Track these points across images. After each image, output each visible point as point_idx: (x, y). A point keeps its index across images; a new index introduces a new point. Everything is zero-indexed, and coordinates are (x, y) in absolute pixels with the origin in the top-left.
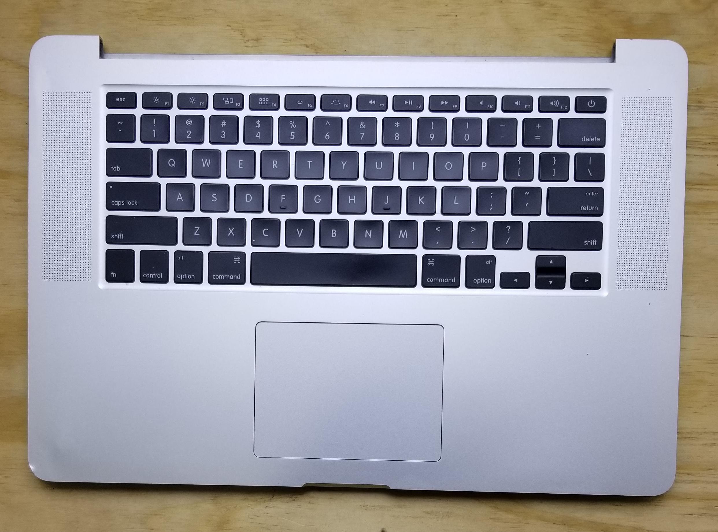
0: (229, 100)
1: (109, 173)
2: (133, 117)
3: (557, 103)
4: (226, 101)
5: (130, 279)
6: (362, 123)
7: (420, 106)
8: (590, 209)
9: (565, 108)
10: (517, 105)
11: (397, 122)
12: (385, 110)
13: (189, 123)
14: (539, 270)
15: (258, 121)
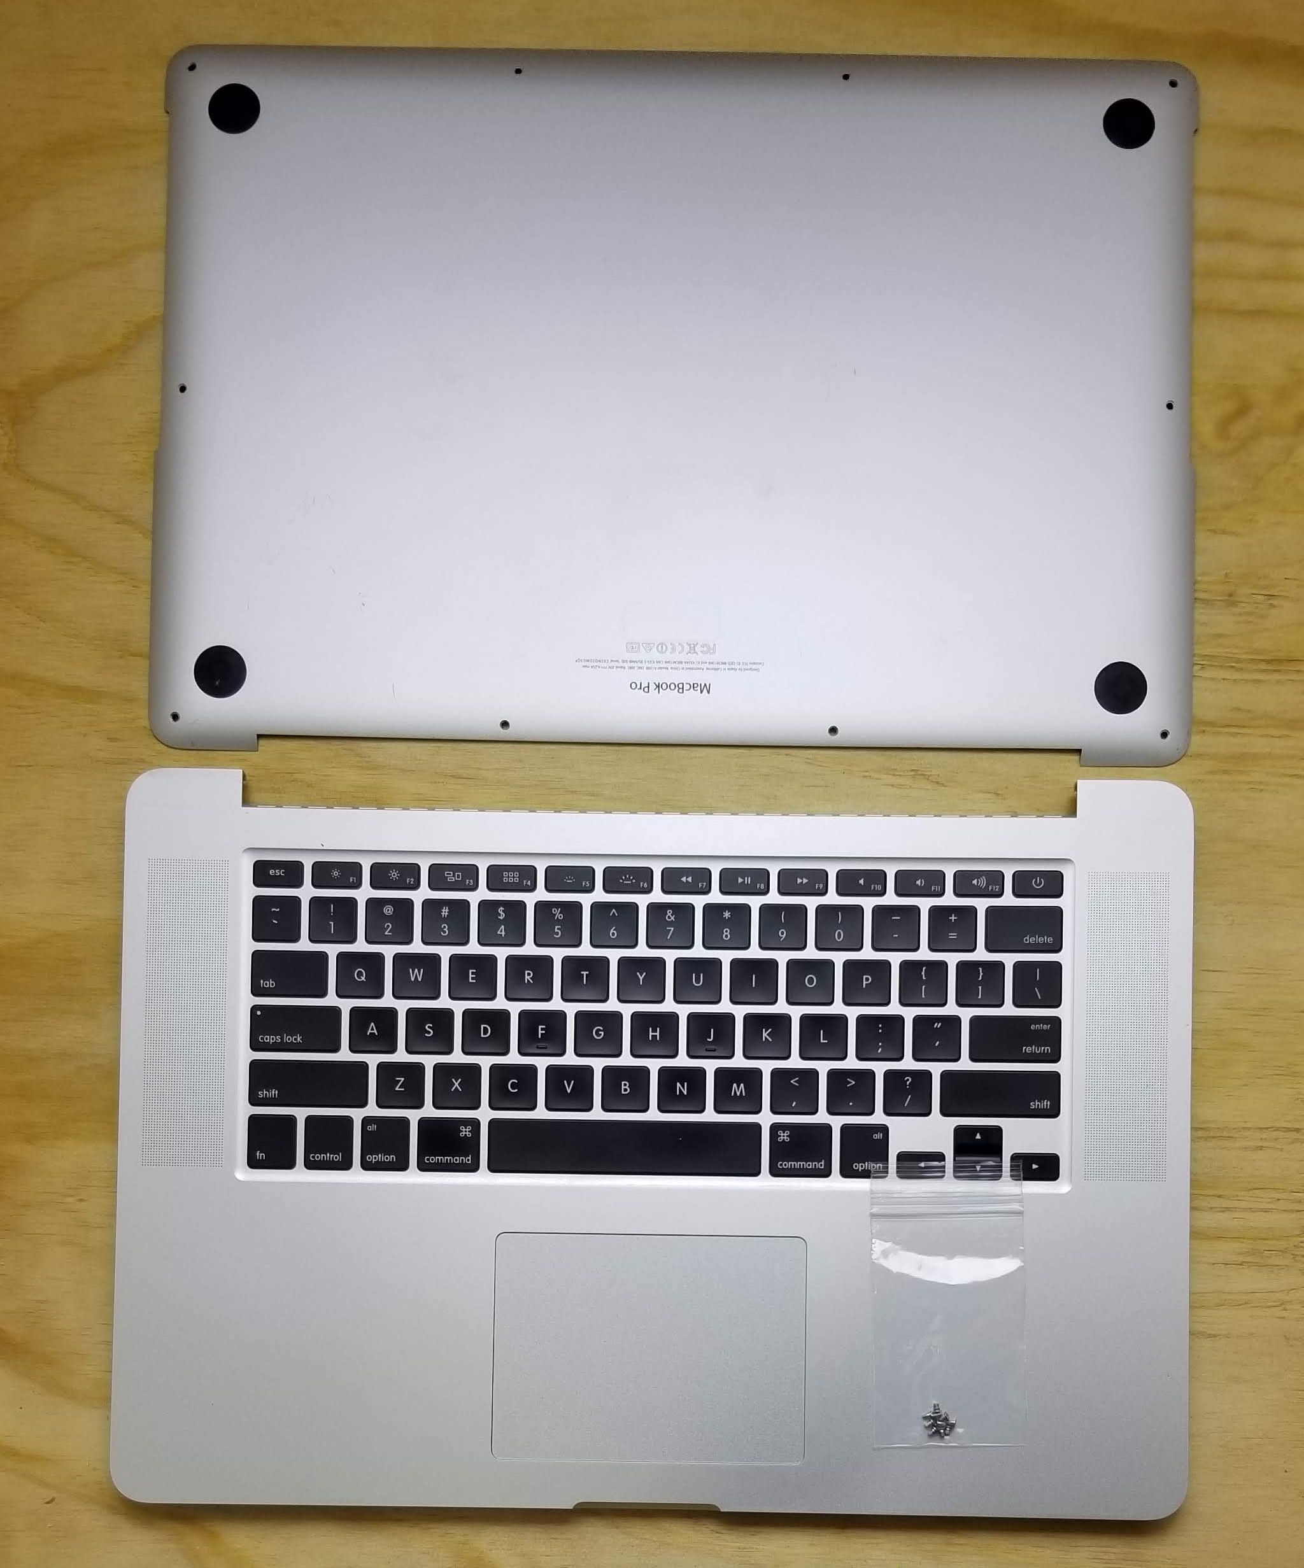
0: (454, 876)
1: (256, 991)
2: (296, 901)
3: (982, 882)
4: (451, 877)
5: (289, 1164)
6: (669, 913)
7: (762, 886)
8: (1038, 1050)
9: (996, 889)
10: (920, 885)
11: (727, 912)
12: (707, 891)
13: (388, 910)
14: (959, 1149)
15: (502, 908)
